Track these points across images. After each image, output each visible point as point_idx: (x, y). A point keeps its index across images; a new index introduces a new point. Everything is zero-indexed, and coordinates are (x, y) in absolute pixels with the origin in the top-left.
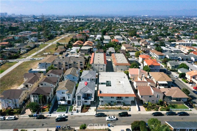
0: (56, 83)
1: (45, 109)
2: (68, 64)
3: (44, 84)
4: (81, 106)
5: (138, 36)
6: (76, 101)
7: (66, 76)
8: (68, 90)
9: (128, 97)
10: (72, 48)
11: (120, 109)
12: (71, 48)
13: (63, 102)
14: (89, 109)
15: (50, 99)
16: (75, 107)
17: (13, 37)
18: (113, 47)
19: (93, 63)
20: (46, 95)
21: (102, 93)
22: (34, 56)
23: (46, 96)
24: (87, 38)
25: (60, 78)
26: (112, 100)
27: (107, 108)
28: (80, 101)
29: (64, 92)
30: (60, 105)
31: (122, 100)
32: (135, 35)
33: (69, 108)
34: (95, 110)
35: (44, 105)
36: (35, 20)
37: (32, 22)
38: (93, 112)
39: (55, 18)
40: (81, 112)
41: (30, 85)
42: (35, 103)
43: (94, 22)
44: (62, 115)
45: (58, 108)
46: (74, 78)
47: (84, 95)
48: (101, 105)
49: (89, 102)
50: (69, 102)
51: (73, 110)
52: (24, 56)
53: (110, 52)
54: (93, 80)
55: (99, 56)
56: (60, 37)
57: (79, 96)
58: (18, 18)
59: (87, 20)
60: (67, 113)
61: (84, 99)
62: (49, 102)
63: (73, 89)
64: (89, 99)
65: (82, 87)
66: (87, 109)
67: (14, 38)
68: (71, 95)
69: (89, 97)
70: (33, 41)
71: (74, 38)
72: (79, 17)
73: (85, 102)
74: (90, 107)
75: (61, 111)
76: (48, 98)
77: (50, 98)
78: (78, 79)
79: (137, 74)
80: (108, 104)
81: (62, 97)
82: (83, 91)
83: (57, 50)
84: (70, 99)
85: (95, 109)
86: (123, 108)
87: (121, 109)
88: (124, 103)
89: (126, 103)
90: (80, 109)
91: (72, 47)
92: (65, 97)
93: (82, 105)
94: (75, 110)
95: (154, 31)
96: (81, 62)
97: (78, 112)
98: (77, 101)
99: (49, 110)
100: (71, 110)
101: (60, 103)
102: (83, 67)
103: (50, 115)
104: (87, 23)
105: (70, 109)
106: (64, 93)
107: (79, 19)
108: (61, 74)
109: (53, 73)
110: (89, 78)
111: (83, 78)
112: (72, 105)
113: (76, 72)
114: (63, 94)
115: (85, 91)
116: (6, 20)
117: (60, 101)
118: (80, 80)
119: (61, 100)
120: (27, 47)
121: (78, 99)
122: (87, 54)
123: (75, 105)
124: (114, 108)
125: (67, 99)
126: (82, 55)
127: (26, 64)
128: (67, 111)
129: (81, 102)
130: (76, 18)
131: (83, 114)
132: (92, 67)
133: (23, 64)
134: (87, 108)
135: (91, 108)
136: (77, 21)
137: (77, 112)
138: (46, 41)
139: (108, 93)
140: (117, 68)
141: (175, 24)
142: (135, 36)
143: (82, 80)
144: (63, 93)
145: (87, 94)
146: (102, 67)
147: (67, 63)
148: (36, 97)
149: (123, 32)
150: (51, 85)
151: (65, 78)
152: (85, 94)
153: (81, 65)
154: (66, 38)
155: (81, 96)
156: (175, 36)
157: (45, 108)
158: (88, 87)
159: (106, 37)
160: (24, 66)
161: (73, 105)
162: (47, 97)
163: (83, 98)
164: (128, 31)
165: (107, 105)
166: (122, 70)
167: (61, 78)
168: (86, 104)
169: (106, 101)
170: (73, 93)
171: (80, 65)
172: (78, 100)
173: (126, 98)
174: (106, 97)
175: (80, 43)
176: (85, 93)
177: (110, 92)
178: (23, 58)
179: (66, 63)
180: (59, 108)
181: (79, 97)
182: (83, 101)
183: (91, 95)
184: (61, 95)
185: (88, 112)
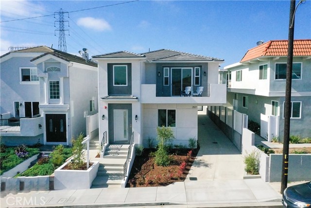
28: (130, 107)
29: (32, 70)
40: (132, 183)
61: (153, 87)
74: (195, 155)
81: (23, 102)
90: (121, 162)
98: (102, 109)
114: (31, 82)
121: (111, 91)
125: (44, 104)
144: (26, 78)
152: (160, 71)
172: (112, 100)
182: (144, 107)
183: (197, 79)
184: (14, 93)
185: (187, 180)
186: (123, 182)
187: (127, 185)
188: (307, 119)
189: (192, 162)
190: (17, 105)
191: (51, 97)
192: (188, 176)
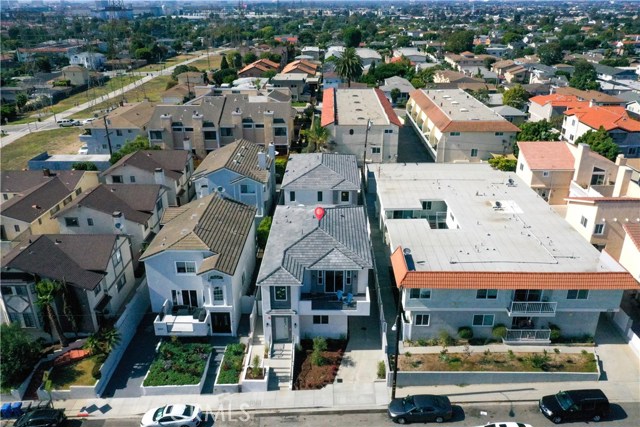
0: (149, 213)
1: (78, 367)
2: (215, 129)
3: (83, 222)
4: (290, 349)
5: (481, 50)
6: (259, 317)
7: (206, 181)
8: (213, 251)
9: (583, 294)
10: (235, 82)
11: (541, 364)
12: (230, 82)
13: (184, 324)
14: (339, 361)
15: (112, 302)
16: (256, 351)
17: (15, 54)
18: (402, 77)
19: (336, 122)
20: (79, 282)
21: (418, 268)
22: (81, 112)
23: (81, 289)
24: (291, 55)
25: (178, 189)
26: (485, 307)
27: (455, 361)
28: (290, 317)
29: (187, 262)
30: (167, 339)
31: (546, 307)
32: (470, 47)
33: (221, 358)
34: (382, 375)
35: (73, 340)
36: (108, 13)
37: (95, 20)
38: (367, 388)
39: (178, 9)
40: (297, 386)
41: (17, 228)
42: (18, 328)
43: (311, 18)
44: (178, 411)
45: (157, 356)
46: (244, 189)
47: (309, 277)
48: (411, 342)
49: (338, 321)
50: (220, 320)
51: (243, 374)
52: (37, 115)
53: (397, 90)
54: (345, 197)
55: (356, 99)
56: (188, 57)
57: (278, 288)
58: (52, 10)
59: (288, 14)
60: (207, 389)
62: (102, 321)
63: (241, 244)
64: (338, 306)
65: (291, 233)
66: (327, 362)
67: (16, 59)
68: (234, 283)
69: (340, 294)
70: (86, 64)
71: (243, 54)
72: (259, 5)
73: (317, 319)
74: (344, 350)
75: (174, 382)
76: (94, 300)
77: (107, 299)
78: (266, 196)
79: (568, 167)
80: (453, 332)
81: (179, 290)
82: (305, 258)
83: (173, 88)
84: (223, 306)
85: (382, 367)
86: (558, 360)
87: (545, 368)
88: (553, 327)
89: (569, 329)
90: (285, 364)
91: (236, 78)
92: (194, 293)
93: (297, 340)
94: (259, 374)
95: (530, 35)
96: (276, 121)
97: (273, 383)
98: (266, 319)
99: (97, 375)
100: (232, 372)
101: (169, 328)
102: (288, 144)
103: (101, 402)
104: (286, 20)
105: (227, 367)
106: (192, 270)
107: (258, 12)
108: (180, 172)
109: (141, 167)
110: (326, 186)
111: (293, 188)
112: (235, 340)
113: (255, 158)
114: (187, 274)
115: (313, 254)
116: (11, 15)
117: (169, 319)
118: (276, 199)
119: (175, 310)
120: (58, 82)
121: (274, 306)
122: (300, 102)
123: (255, 341)
124: (499, 363)
125: (209, 305)
126: (280, 94)
127: (36, 141)
128: (211, 376)
129: (295, 319)
130: (249, 8)
131: (308, 399)
132: (333, 143)
133: (26, 140)
134: (327, 355)
135: (353, 355)
136: (251, 15)
137: (270, 388)
138: (135, 67)
139: (457, 268)
140: (454, 146)
141: (594, 22)
142: (467, 53)
143: (287, 196)
144: (181, 269)
145: (329, 274)
146: (378, 139)
147: (212, 125)
148: (20, 292)
149: (421, 39)
150: (116, 220)
151: (198, 188)
152: (314, 274)
153: (279, 132)
154: (211, 58)
155: (296, 285)
156: (618, 50)
157: (79, 360)
158: (331, 231)
159: (364, 53)
160: (25, 148)
161: (244, 340)
162: (91, 295)
163: (304, 296)
164: (439, 35)
165: (452, 342)
166: (474, 153)
167: (182, 191)
168: (321, 332)
169: (442, 315)
170: (242, 267)
171: (272, 132)
172: (274, 313)
173: (572, 294)
174: (447, 293)
175: (268, 67)
176: (317, 267)
177: (463, 258)
178: (34, 120)
179: (206, 124)
180: (161, 362)
181: (280, 296)
182: (302, 318)
183: (348, 279)
184: (170, 282)
185: (336, 382)
186: (290, 384)
187: (294, 389)
188: (434, 326)
189: (340, 359)
190: (174, 293)
191: (215, 299)
192: (337, 378)
